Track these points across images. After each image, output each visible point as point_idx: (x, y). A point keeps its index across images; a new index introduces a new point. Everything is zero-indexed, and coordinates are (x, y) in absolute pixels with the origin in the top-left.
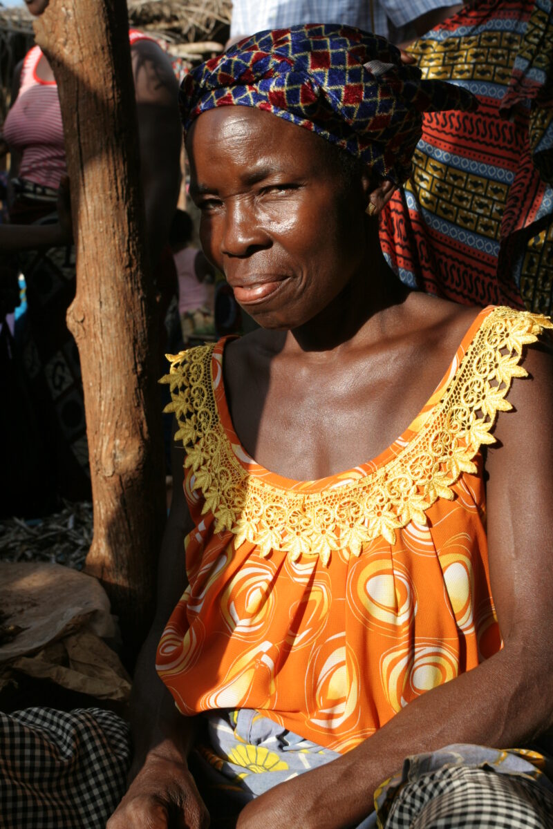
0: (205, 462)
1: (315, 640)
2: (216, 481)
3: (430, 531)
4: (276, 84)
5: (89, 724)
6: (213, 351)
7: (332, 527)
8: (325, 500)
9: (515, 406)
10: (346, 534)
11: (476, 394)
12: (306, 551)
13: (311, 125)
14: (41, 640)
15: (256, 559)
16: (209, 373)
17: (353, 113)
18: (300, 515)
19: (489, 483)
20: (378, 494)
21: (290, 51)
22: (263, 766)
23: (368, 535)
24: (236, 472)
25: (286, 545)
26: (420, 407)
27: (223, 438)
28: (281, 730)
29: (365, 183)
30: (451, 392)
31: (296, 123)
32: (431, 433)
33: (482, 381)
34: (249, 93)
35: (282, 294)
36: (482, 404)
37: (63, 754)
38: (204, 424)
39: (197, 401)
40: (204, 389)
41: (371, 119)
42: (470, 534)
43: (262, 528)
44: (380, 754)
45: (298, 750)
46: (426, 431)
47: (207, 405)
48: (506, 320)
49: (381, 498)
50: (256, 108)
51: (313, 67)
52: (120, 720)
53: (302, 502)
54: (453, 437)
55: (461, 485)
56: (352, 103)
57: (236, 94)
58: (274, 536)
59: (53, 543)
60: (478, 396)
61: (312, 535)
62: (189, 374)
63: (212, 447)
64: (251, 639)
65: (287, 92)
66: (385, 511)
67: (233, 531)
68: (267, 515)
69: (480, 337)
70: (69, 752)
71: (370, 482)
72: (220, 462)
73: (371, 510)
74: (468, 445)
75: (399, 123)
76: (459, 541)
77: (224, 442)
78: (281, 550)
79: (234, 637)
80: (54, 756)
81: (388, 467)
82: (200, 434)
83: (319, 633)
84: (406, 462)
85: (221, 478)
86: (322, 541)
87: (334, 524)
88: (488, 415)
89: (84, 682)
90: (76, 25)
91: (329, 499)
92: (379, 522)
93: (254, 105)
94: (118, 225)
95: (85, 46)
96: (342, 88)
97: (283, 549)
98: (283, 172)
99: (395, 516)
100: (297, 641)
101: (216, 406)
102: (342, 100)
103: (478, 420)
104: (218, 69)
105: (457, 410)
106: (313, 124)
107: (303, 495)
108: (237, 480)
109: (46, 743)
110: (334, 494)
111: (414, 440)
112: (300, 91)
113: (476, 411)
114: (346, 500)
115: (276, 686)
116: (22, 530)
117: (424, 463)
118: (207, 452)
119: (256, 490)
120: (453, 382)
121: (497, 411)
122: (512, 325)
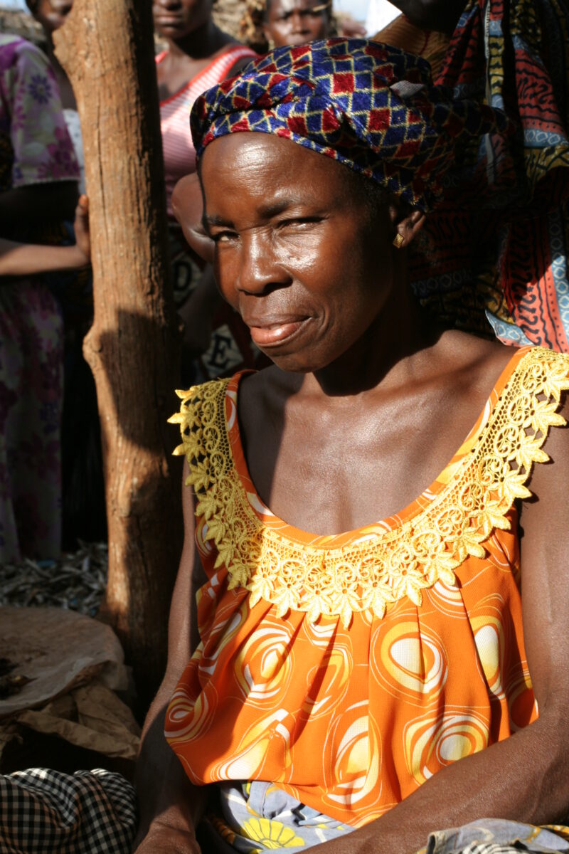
0: (218, 511)
1: (335, 709)
2: (230, 532)
3: (460, 591)
4: (295, 110)
5: (92, 788)
6: (227, 387)
7: (353, 586)
8: (346, 557)
9: (552, 457)
10: (369, 594)
11: (510, 443)
12: (326, 612)
13: (334, 153)
14: (48, 692)
15: (273, 619)
16: (222, 412)
17: (380, 139)
18: (319, 573)
19: (523, 540)
20: (403, 552)
21: (311, 74)
22: (277, 841)
23: (393, 595)
24: (251, 524)
25: (304, 605)
26: (449, 458)
27: (237, 485)
28: (297, 803)
29: (393, 214)
30: (484, 440)
31: (317, 151)
32: (461, 485)
33: (517, 429)
34: (266, 118)
35: (303, 336)
36: (516, 454)
37: (64, 820)
38: (217, 469)
39: (209, 443)
40: (218, 430)
41: (399, 146)
42: (503, 595)
43: (279, 585)
44: (403, 827)
45: (314, 825)
46: (456, 483)
47: (220, 448)
48: (543, 363)
49: (406, 555)
50: (274, 134)
51: (336, 91)
52: (127, 783)
53: (322, 558)
54: (485, 490)
55: (493, 542)
56: (379, 129)
57: (252, 119)
58: (291, 594)
59: (65, 587)
60: (513, 446)
61: (332, 594)
62: (201, 414)
63: (226, 494)
64: (266, 706)
65: (307, 118)
66: (410, 570)
67: (248, 588)
68: (284, 571)
69: (515, 380)
70: (71, 819)
71: (396, 538)
72: (234, 512)
73: (395, 568)
74: (501, 499)
75: (429, 149)
76: (491, 603)
77: (239, 490)
78: (300, 610)
79: (248, 704)
80: (55, 822)
81: (415, 521)
82: (212, 479)
83: (339, 701)
84: (434, 516)
85: (235, 529)
86: (343, 601)
87: (356, 584)
88: (523, 466)
89: (93, 738)
90: (98, 37)
91: (351, 556)
92: (404, 581)
93: (272, 131)
94: (139, 249)
95: (107, 60)
96: (368, 113)
97: (301, 609)
98: (303, 204)
99: (421, 575)
100: (315, 709)
101: (230, 449)
102: (367, 126)
103: (512, 471)
104: (233, 92)
105: (489, 461)
106: (336, 152)
107: (323, 551)
108: (252, 532)
109: (46, 809)
110: (356, 550)
111: (443, 492)
112: (322, 117)
113: (510, 462)
114: (369, 557)
115: (292, 758)
116: (33, 572)
117: (453, 518)
118: (220, 500)
119: (272, 544)
120: (486, 429)
121: (533, 462)
122: (551, 368)
